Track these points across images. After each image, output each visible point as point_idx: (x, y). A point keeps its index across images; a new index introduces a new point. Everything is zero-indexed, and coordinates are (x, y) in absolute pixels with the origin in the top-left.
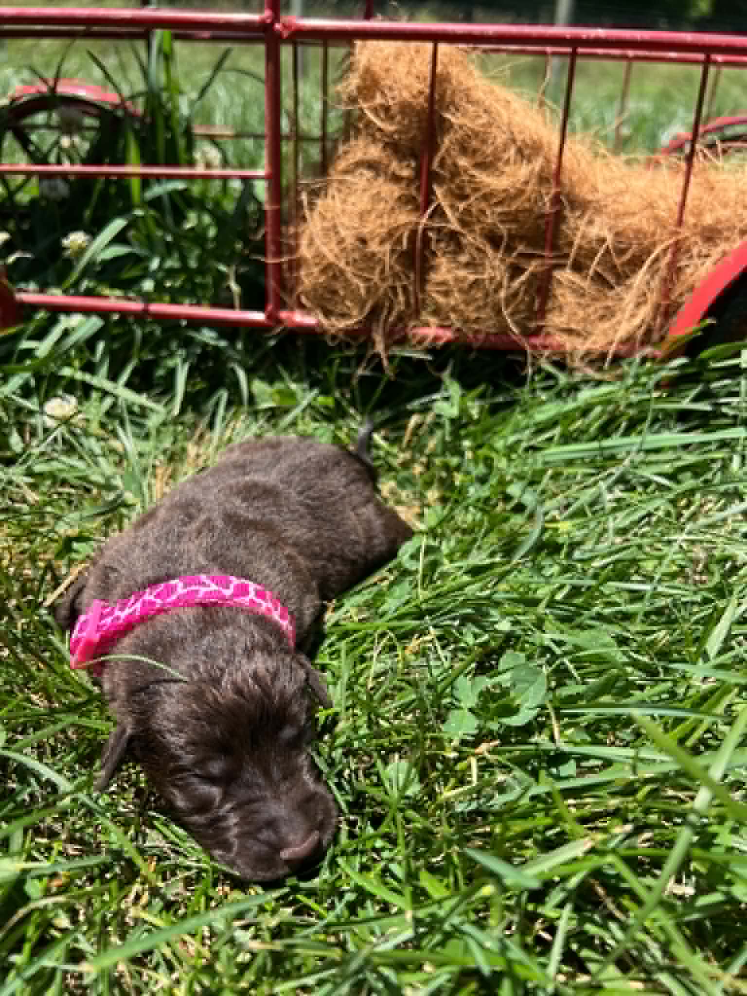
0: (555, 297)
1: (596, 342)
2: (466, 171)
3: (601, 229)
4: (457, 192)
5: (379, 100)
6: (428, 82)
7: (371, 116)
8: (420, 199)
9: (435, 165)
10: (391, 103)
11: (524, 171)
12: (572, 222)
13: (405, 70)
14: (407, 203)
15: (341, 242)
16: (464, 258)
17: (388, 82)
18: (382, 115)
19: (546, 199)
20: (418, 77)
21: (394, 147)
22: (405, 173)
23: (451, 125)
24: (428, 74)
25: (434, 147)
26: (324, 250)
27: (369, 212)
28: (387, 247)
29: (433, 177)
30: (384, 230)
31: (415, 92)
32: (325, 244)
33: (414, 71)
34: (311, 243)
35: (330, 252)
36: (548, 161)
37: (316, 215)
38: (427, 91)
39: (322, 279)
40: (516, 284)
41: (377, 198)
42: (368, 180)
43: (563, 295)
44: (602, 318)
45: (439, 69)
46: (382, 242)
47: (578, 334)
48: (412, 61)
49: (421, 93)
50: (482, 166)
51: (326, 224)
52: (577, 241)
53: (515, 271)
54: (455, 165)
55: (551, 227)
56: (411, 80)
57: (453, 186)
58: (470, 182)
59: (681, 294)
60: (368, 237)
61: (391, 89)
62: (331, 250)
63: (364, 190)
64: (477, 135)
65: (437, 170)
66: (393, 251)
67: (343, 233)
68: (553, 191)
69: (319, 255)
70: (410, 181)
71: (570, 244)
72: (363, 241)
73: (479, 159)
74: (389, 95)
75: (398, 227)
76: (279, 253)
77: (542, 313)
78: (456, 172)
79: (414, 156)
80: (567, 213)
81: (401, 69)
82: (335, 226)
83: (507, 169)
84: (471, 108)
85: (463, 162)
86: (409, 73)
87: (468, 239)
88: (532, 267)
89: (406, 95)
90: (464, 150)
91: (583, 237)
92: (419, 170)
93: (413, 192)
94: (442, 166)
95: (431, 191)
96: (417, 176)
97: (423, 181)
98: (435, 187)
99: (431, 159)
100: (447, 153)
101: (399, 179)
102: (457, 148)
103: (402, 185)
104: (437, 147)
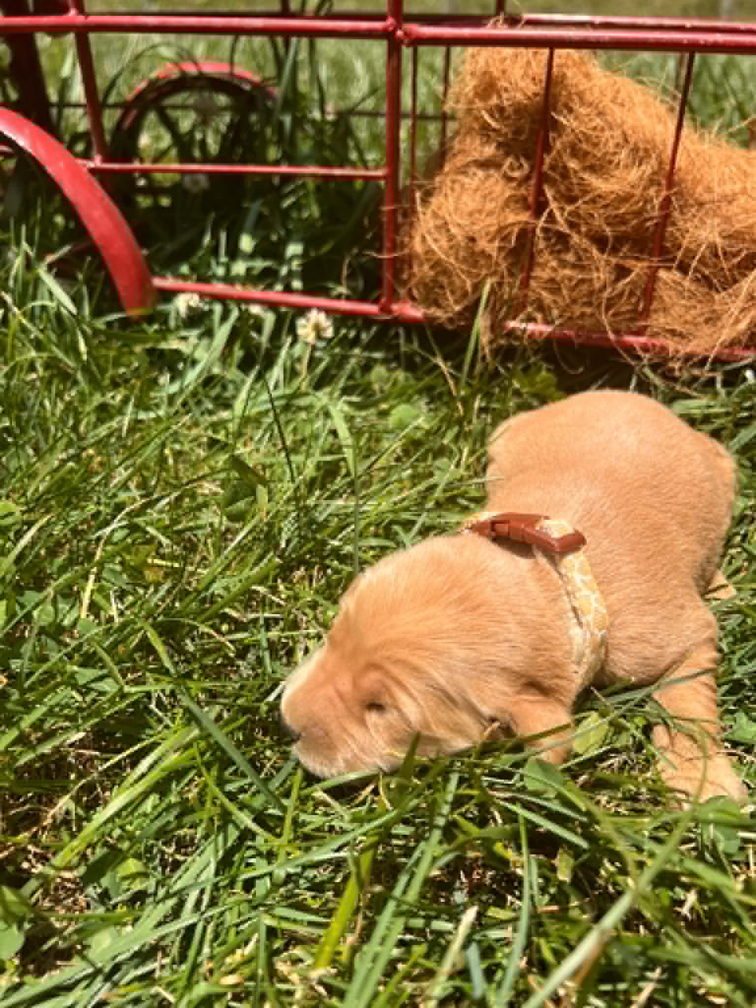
0: (660, 297)
1: (699, 344)
2: (576, 172)
3: (711, 233)
4: (566, 194)
5: (494, 101)
6: (544, 85)
7: (487, 117)
8: (531, 199)
9: (545, 168)
10: (506, 103)
11: (634, 175)
13: (522, 72)
14: (517, 202)
15: (451, 238)
16: (570, 257)
17: (505, 84)
18: (497, 116)
19: (656, 202)
20: (534, 79)
21: (507, 147)
22: (516, 174)
23: (563, 127)
24: (544, 77)
25: (547, 148)
26: (434, 247)
27: (480, 211)
28: (496, 244)
29: (544, 179)
30: (493, 229)
31: (530, 94)
32: (436, 240)
33: (530, 72)
34: (424, 239)
36: (661, 163)
37: (429, 212)
38: (542, 92)
39: (432, 273)
40: (620, 285)
41: (488, 197)
42: (480, 180)
43: (668, 296)
44: (707, 321)
45: (555, 70)
46: (491, 241)
47: (681, 335)
48: (529, 63)
49: (536, 95)
50: (592, 169)
51: (439, 222)
52: (685, 243)
53: (622, 272)
54: (565, 167)
55: (658, 230)
56: (526, 83)
57: (562, 187)
58: (579, 184)
60: (476, 236)
61: (506, 90)
62: (440, 248)
63: (476, 190)
64: (588, 138)
65: (549, 172)
66: (500, 249)
67: (454, 230)
68: (664, 193)
69: (429, 252)
70: (520, 181)
72: (472, 240)
73: (590, 161)
74: (505, 95)
75: (506, 227)
76: (394, 248)
77: (646, 313)
78: (565, 173)
79: (528, 158)
80: (676, 214)
81: (516, 73)
82: (446, 223)
83: (617, 173)
84: (583, 111)
85: (573, 164)
86: (525, 75)
87: (575, 238)
88: (639, 268)
89: (519, 96)
90: (575, 152)
91: (692, 239)
92: (532, 168)
93: (523, 191)
94: (553, 168)
95: (540, 192)
96: (527, 178)
97: (533, 182)
98: (546, 189)
99: (542, 163)
100: (559, 155)
101: (509, 178)
102: (568, 151)
103: (512, 184)
104: (549, 150)
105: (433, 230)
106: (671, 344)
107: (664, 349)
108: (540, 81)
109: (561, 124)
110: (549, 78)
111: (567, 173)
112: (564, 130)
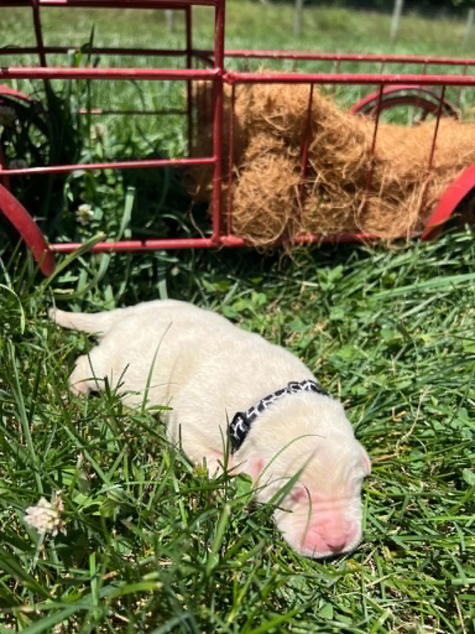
0: (370, 212)
2: (329, 152)
3: (393, 175)
4: (324, 162)
7: (271, 122)
9: (311, 149)
12: (379, 173)
15: (264, 196)
17: (282, 103)
18: (278, 122)
22: (295, 154)
26: (256, 201)
28: (289, 196)
29: (310, 155)
31: (298, 109)
33: (296, 97)
35: (259, 202)
38: (307, 108)
41: (280, 170)
42: (275, 160)
43: (374, 210)
44: (394, 219)
46: (286, 195)
47: (384, 230)
49: (301, 109)
52: (383, 183)
54: (323, 148)
55: (369, 177)
56: (295, 103)
57: (321, 159)
58: (331, 157)
59: (431, 204)
61: (283, 107)
63: (274, 166)
65: (313, 152)
66: (290, 199)
67: (266, 191)
68: (371, 158)
70: (298, 158)
71: (379, 184)
74: (282, 111)
79: (298, 144)
80: (377, 168)
82: (260, 188)
86: (293, 98)
88: (363, 199)
89: (293, 111)
91: (386, 180)
92: (302, 152)
93: (299, 164)
94: (315, 149)
95: (307, 163)
96: (301, 156)
97: (304, 158)
98: (311, 161)
99: (308, 146)
100: (319, 143)
101: (291, 157)
102: (325, 140)
103: (293, 161)
104: (312, 139)
105: (253, 192)
106: (383, 236)
107: (379, 239)
108: (303, 102)
109: (320, 125)
110: (311, 100)
111: (324, 152)
112: (322, 129)
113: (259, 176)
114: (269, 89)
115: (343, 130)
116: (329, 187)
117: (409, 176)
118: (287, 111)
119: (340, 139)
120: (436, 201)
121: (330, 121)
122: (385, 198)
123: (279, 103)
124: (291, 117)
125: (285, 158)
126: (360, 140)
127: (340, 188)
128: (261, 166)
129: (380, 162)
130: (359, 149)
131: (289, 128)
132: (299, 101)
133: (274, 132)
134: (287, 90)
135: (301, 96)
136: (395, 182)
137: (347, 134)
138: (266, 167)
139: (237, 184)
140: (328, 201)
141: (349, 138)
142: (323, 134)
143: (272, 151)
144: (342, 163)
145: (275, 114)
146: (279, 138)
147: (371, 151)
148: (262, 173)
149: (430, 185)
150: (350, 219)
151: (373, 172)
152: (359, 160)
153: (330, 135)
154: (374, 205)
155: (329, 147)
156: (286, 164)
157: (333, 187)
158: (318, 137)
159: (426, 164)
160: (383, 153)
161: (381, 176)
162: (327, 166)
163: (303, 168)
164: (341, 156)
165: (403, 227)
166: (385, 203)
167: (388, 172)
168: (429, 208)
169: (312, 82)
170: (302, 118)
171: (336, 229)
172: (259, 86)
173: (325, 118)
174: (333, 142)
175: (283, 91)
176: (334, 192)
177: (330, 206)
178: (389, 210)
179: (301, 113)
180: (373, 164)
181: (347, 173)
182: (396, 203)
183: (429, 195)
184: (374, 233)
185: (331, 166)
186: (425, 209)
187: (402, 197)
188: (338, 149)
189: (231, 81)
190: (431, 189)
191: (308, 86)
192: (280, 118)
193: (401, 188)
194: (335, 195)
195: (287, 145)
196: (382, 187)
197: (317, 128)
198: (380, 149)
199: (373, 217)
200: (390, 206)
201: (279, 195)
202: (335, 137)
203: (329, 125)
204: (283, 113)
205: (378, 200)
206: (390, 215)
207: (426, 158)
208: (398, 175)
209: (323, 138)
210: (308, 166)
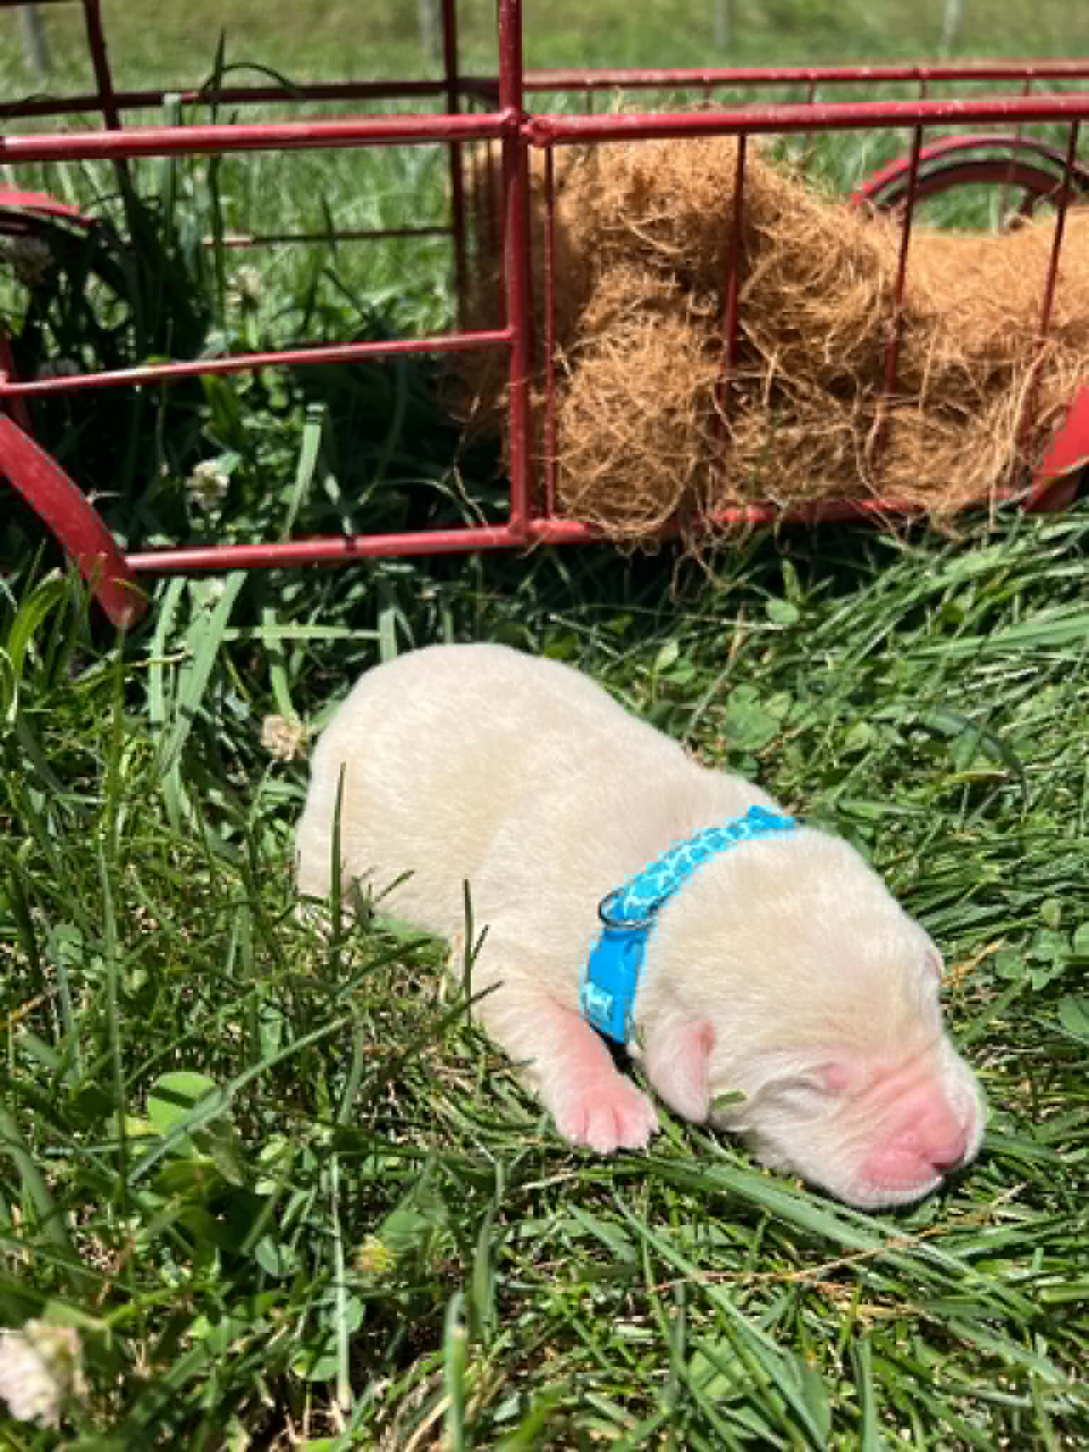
0: (896, 444)
3: (951, 350)
4: (777, 327)
5: (656, 213)
7: (643, 236)
9: (744, 296)
10: (673, 216)
12: (916, 348)
15: (636, 415)
17: (668, 188)
22: (705, 311)
25: (743, 273)
28: (694, 412)
29: (742, 311)
31: (710, 200)
35: (620, 430)
38: (728, 198)
40: (870, 438)
41: (670, 351)
42: (656, 325)
43: (907, 440)
44: (955, 461)
46: (689, 409)
47: (935, 488)
49: (717, 199)
52: (927, 371)
54: (774, 293)
55: (891, 358)
56: (701, 182)
57: (772, 320)
58: (796, 314)
59: (1049, 420)
61: (674, 196)
63: (654, 341)
65: (750, 302)
66: (698, 419)
68: (895, 312)
70: (713, 320)
71: (916, 376)
75: (704, 387)
78: (773, 301)
79: (713, 286)
85: (786, 289)
87: (801, 386)
88: (878, 412)
89: (697, 204)
91: (935, 365)
92: (722, 303)
93: (715, 334)
94: (753, 295)
95: (738, 330)
96: (720, 313)
97: (727, 319)
98: (744, 325)
99: (737, 291)
100: (764, 279)
101: (695, 319)
102: (780, 271)
103: (700, 326)
104: (746, 273)
105: (605, 406)
107: (919, 509)
108: (723, 181)
109: (766, 236)
110: (741, 175)
111: (778, 301)
112: (771, 244)
113: (620, 367)
114: (636, 154)
115: (824, 244)
116: (793, 388)
117: (993, 351)
118: (681, 205)
119: (818, 268)
120: (1064, 409)
121: (790, 225)
122: (932, 408)
123: (663, 187)
124: (692, 219)
125: (682, 320)
126: (866, 266)
127: (818, 390)
128: (624, 342)
129: (919, 321)
130: (863, 290)
131: (688, 247)
132: (710, 178)
133: (652, 260)
134: (682, 154)
135: (717, 166)
136: (955, 368)
137: (833, 253)
138: (634, 345)
139: (567, 390)
140: (791, 421)
141: (839, 263)
142: (775, 256)
143: (649, 305)
144: (822, 328)
145: (654, 214)
146: (664, 274)
147: (895, 294)
148: (626, 358)
149: (1046, 371)
150: (848, 464)
151: (900, 345)
152: (866, 317)
153: (791, 258)
154: (905, 427)
155: (790, 289)
156: (684, 335)
157: (803, 387)
158: (762, 265)
159: (1035, 321)
160: (926, 297)
161: (923, 355)
162: (787, 336)
163: (726, 343)
164: (819, 310)
165: (980, 478)
166: (933, 423)
167: (939, 344)
168: (1044, 430)
169: (743, 129)
170: (721, 221)
171: (812, 490)
172: (612, 146)
173: (777, 217)
174: (800, 276)
175: (671, 157)
176: (804, 398)
177: (795, 433)
178: (943, 438)
179: (718, 207)
180: (901, 325)
181: (833, 351)
182: (961, 419)
183: (1043, 396)
184: (910, 496)
185: (795, 335)
186: (1033, 431)
187: (976, 405)
188: (813, 292)
189: (540, 138)
190: (1049, 380)
191: (734, 140)
192: (665, 223)
193: (973, 383)
194: (806, 406)
195: (685, 289)
196: (925, 382)
197: (758, 243)
198: (916, 288)
199: (905, 457)
200: (945, 430)
201: (671, 412)
202: (802, 263)
203: (788, 235)
204: (674, 211)
205: (919, 416)
206: (944, 452)
207: (1033, 303)
208: (963, 350)
209: (773, 267)
210: (741, 339)
